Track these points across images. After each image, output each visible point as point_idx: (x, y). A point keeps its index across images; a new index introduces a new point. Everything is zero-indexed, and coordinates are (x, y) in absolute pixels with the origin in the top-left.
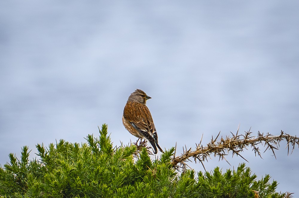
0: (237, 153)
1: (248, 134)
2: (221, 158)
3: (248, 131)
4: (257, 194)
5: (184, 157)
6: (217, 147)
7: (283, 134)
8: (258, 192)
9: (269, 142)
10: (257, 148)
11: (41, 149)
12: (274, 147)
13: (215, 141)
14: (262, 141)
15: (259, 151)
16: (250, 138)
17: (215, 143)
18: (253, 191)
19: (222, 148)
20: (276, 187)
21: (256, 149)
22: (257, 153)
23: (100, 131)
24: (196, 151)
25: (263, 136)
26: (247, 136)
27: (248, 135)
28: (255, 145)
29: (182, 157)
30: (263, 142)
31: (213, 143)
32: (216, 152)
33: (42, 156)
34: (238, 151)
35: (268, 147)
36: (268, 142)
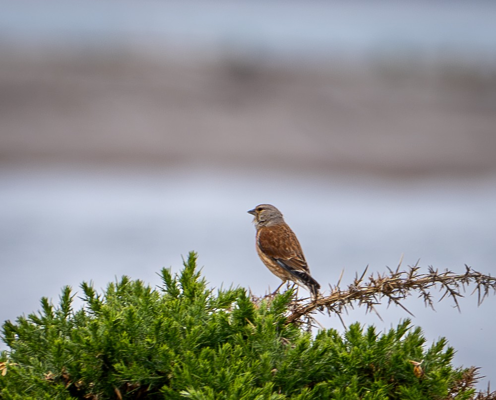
0: (396, 300)
1: (413, 270)
2: (369, 309)
3: (415, 266)
4: (418, 366)
5: (311, 307)
6: (364, 291)
7: (470, 272)
8: (419, 364)
9: (448, 285)
10: (427, 293)
11: (88, 291)
12: (456, 293)
13: (360, 281)
14: (436, 282)
15: (430, 298)
16: (417, 276)
17: (361, 284)
18: (412, 363)
19: (371, 293)
20: (452, 357)
21: (427, 296)
22: (427, 301)
23: (184, 262)
24: (330, 297)
25: (438, 275)
26: (412, 273)
27: (414, 273)
28: (425, 290)
29: (307, 306)
30: (439, 284)
31: (356, 285)
32: (361, 299)
33: (91, 302)
34: (398, 298)
35: (447, 292)
36: (446, 285)
